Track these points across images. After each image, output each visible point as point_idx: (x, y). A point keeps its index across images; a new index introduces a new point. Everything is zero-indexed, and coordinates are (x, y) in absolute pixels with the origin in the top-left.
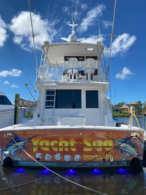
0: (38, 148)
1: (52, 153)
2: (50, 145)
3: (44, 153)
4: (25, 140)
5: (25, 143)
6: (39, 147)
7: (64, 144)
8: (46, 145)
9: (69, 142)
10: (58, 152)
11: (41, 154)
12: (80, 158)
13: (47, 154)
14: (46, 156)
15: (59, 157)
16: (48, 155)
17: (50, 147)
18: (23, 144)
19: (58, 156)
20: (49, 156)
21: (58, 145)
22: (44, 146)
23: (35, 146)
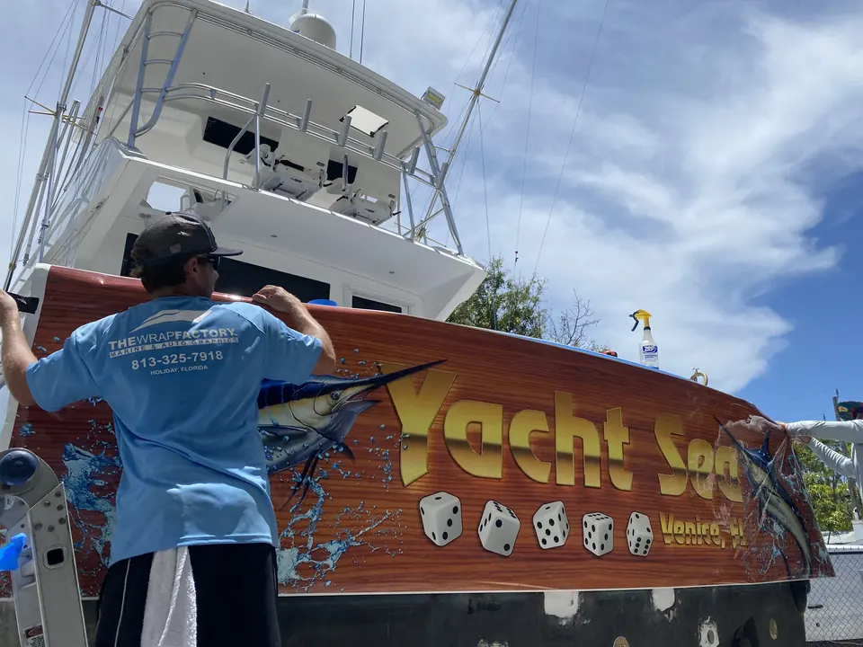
0: (433, 459)
1: (522, 496)
2: (506, 439)
3: (472, 496)
4: (344, 387)
5: (340, 412)
6: (442, 451)
7: (579, 444)
8: (485, 439)
9: (601, 431)
10: (553, 492)
11: (455, 501)
12: (650, 536)
13: (490, 507)
14: (485, 516)
15: (557, 530)
16: (496, 515)
17: (510, 455)
18: (326, 421)
19: (552, 522)
20: (505, 515)
21: (552, 443)
22: (475, 442)
23: (417, 440)
